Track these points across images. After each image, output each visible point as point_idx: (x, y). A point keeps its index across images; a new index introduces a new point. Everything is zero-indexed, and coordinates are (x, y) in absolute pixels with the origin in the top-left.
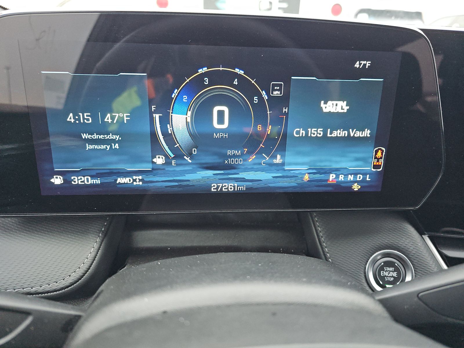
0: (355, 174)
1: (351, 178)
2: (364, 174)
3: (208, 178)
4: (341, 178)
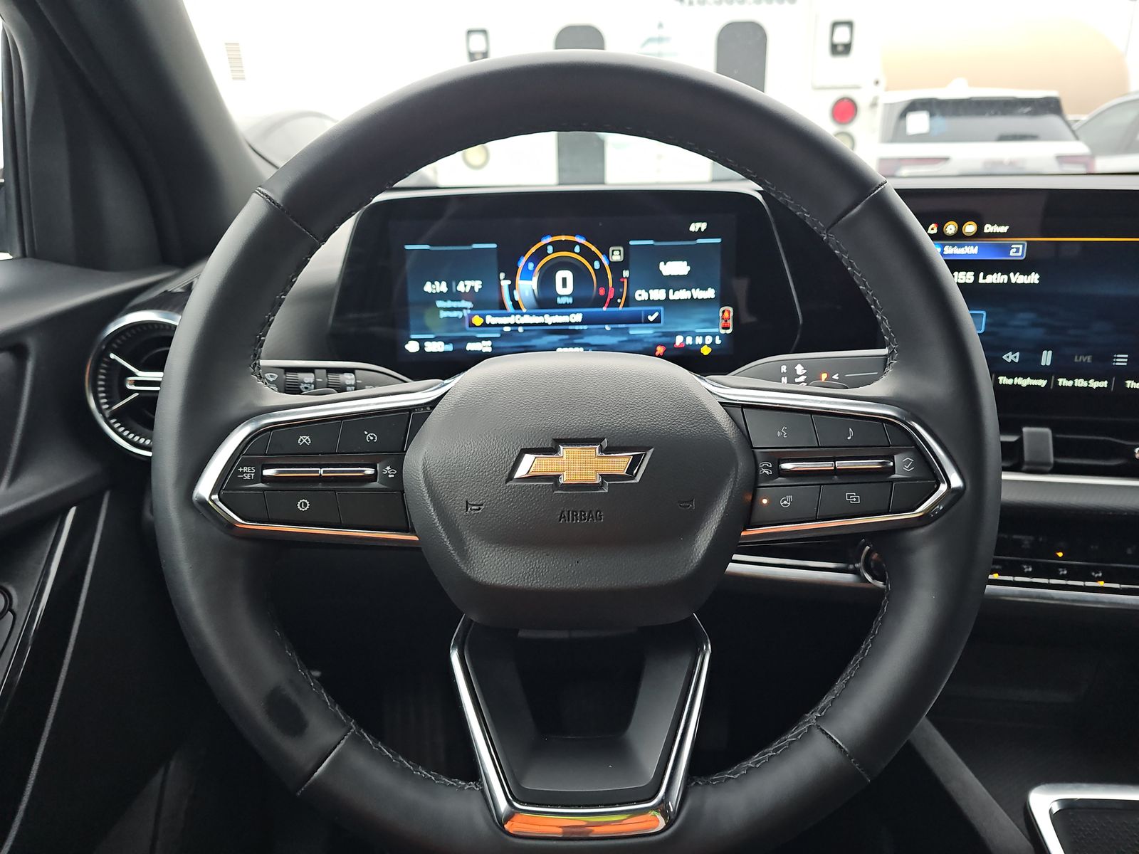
0: (704, 335)
1: (699, 340)
2: (714, 336)
3: (554, 342)
4: (689, 341)
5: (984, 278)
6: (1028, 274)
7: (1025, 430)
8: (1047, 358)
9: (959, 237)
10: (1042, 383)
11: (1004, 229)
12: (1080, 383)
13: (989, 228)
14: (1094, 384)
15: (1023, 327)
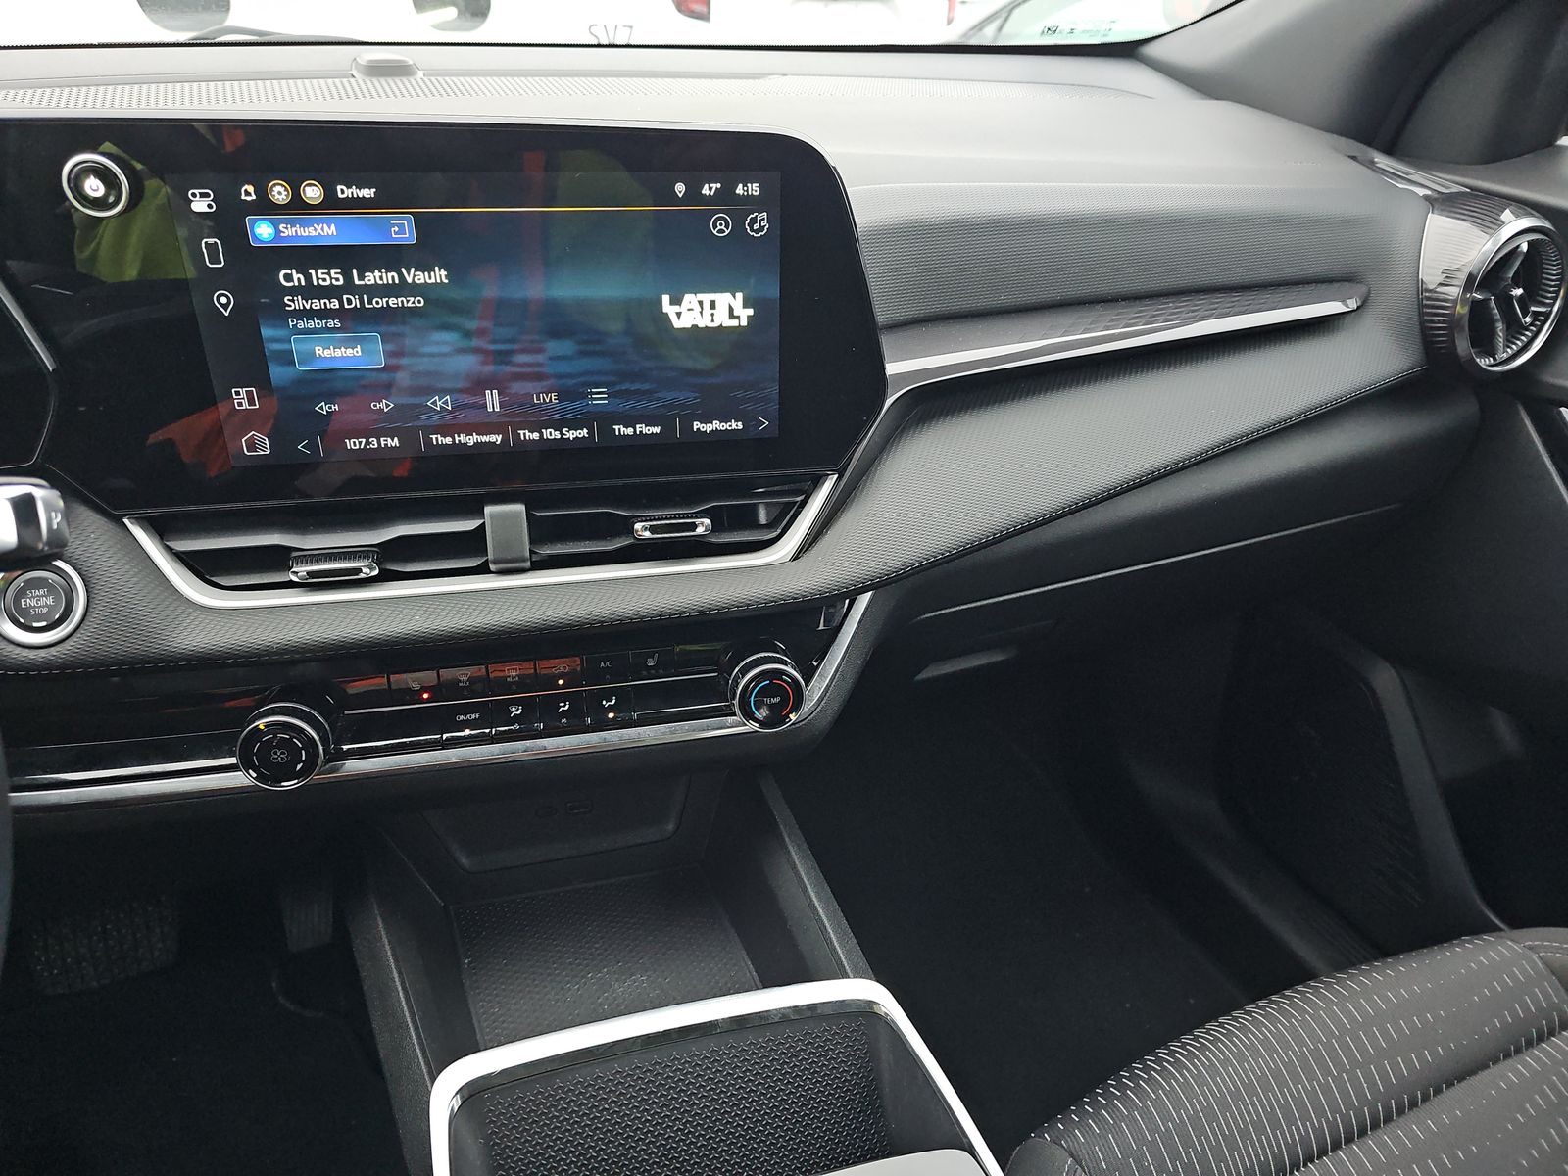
5: (361, 277)
6: (430, 270)
7: (488, 509)
8: (492, 400)
9: (297, 207)
10: (497, 439)
11: (368, 193)
12: (551, 434)
13: (344, 192)
14: (571, 435)
15: (444, 355)
